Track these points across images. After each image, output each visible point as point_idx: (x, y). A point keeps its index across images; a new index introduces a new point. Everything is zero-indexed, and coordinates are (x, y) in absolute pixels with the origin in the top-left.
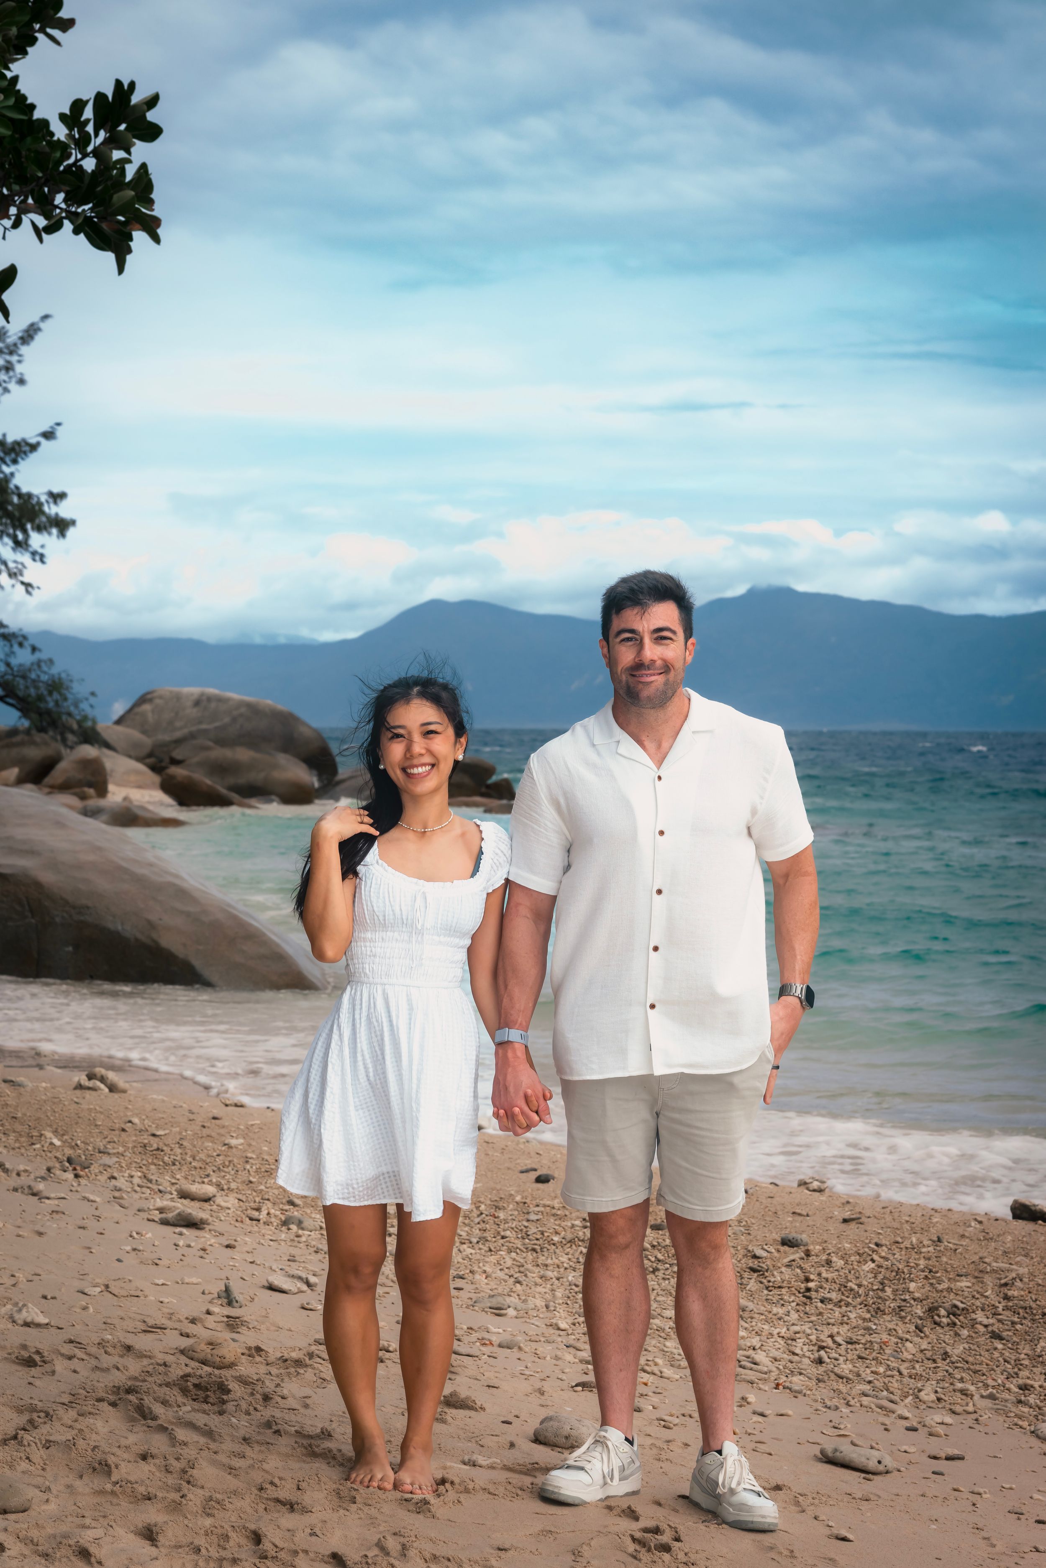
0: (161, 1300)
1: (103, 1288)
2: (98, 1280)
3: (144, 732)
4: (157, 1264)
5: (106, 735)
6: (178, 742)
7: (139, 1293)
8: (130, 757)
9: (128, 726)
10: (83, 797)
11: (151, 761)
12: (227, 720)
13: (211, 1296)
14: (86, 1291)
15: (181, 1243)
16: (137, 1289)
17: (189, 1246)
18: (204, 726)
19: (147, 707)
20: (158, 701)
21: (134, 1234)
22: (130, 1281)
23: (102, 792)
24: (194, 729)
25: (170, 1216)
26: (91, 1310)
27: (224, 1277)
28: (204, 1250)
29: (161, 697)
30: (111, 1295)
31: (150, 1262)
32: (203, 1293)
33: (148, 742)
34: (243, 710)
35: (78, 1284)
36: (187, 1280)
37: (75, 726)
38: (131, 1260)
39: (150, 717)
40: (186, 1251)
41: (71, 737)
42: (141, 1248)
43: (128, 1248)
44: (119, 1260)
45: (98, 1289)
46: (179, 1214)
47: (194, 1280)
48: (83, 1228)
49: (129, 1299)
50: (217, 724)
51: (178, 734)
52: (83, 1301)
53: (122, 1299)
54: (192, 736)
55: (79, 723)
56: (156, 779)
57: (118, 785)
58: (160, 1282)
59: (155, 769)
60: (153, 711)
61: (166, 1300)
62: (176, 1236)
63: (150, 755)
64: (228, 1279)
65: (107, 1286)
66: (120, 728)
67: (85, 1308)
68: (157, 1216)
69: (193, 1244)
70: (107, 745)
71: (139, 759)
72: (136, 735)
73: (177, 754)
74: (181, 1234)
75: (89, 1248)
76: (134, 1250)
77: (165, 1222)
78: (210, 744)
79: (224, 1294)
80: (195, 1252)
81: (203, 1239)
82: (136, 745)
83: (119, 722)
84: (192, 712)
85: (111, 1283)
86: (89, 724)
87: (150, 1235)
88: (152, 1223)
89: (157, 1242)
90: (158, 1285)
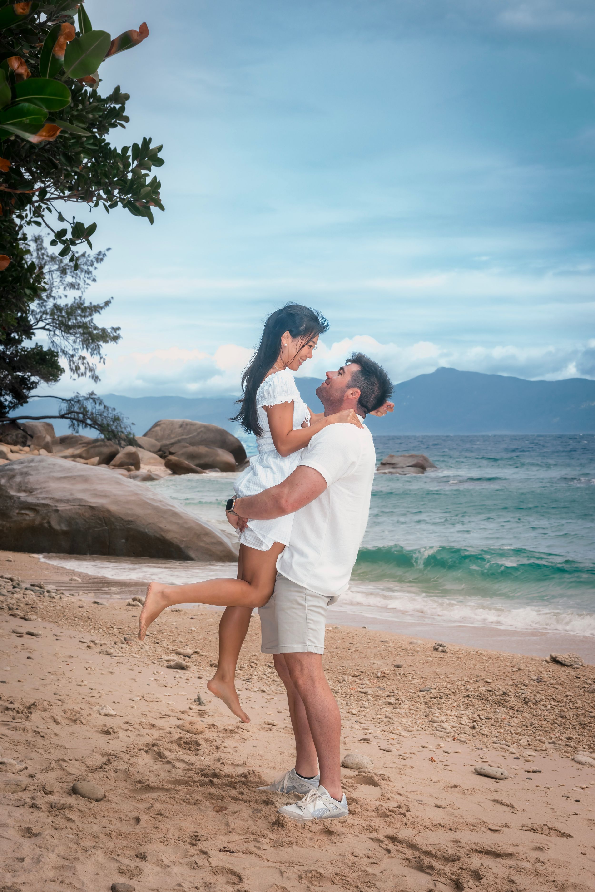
0: (168, 703)
1: (141, 697)
2: (139, 694)
3: (157, 440)
4: (166, 686)
5: (140, 442)
6: (173, 444)
7: (158, 700)
8: (150, 451)
9: (149, 437)
10: (129, 470)
11: (160, 453)
12: (195, 434)
13: (191, 701)
14: (133, 699)
15: (177, 676)
16: (157, 698)
17: (181, 678)
18: (184, 437)
19: (158, 428)
20: (163, 425)
21: (155, 672)
22: (154, 694)
23: (138, 468)
24: (180, 438)
25: (172, 663)
26: (136, 708)
27: (197, 692)
28: (187, 679)
29: (164, 424)
30: (145, 701)
31: (163, 685)
32: (188, 699)
33: (159, 444)
34: (202, 429)
35: (129, 696)
36: (180, 694)
37: (125, 438)
38: (154, 684)
39: (160, 433)
40: (179, 680)
41: (123, 443)
42: (158, 679)
43: (153, 679)
44: (148, 685)
45: (139, 698)
46: (176, 663)
47: (183, 693)
48: (132, 670)
49: (153, 702)
50: (191, 436)
51: (173, 441)
52: (132, 703)
53: (150, 702)
54: (179, 441)
55: (127, 436)
56: (163, 461)
57: (145, 464)
58: (167, 694)
59: (161, 456)
60: (161, 430)
61: (170, 703)
62: (175, 673)
63: (160, 450)
64: (199, 693)
65: (143, 697)
66: (146, 438)
67: (133, 707)
68: (166, 664)
69: (182, 677)
70: (140, 447)
71: (154, 452)
72: (153, 441)
73: (172, 450)
74: (177, 672)
75: (134, 679)
76: (155, 680)
77: (169, 667)
78: (188, 445)
79: (197, 700)
80: (183, 680)
81: (187, 675)
82: (153, 446)
83: (145, 435)
84: (180, 430)
85: (145, 696)
86: (131, 436)
87: (162, 673)
88: (163, 668)
89: (166, 676)
90: (166, 696)
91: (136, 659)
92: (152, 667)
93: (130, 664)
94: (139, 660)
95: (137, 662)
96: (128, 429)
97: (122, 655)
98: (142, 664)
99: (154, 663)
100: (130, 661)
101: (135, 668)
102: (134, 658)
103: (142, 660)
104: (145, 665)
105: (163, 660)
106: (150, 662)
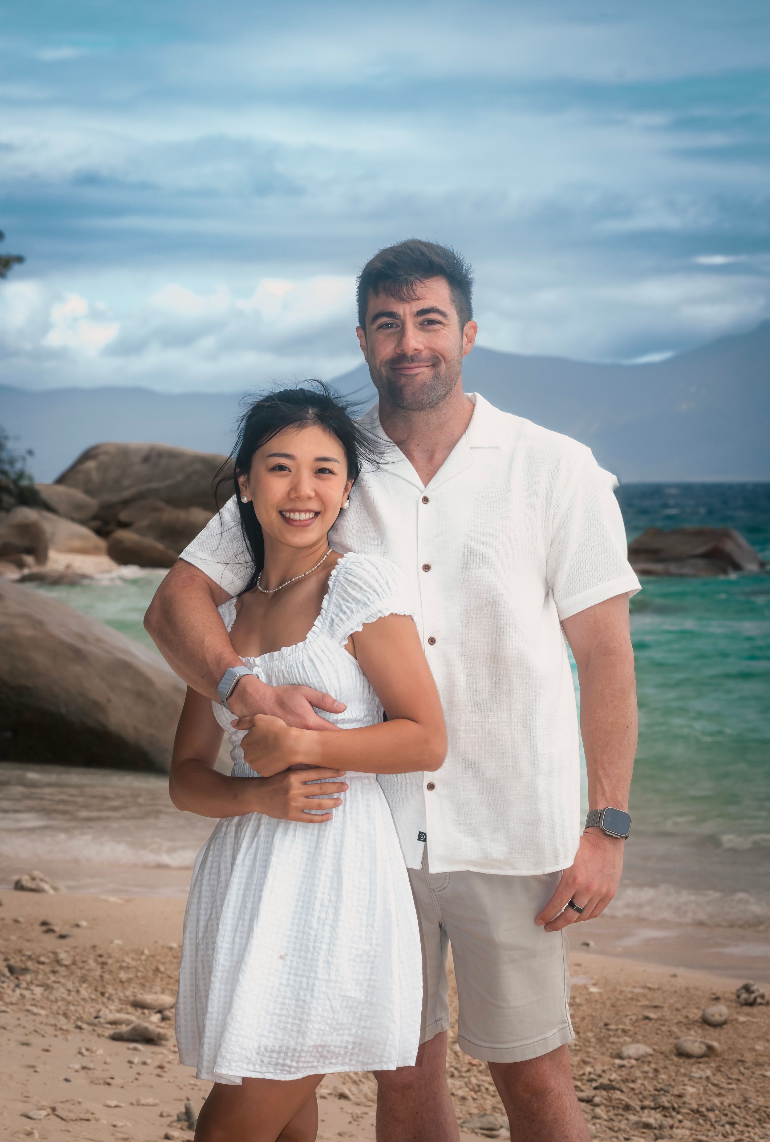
0: (115, 1123)
1: (49, 1111)
2: (44, 1103)
3: (89, 492)
4: (109, 1084)
6: (126, 503)
7: (88, 1116)
9: (70, 486)
10: (21, 565)
11: (96, 524)
12: (179, 477)
13: (169, 1119)
14: (31, 1114)
15: (136, 1060)
16: (87, 1111)
17: (144, 1063)
19: (91, 464)
20: (103, 458)
21: (84, 1051)
22: (79, 1103)
23: (41, 558)
24: (143, 488)
25: (124, 1029)
26: (37, 1135)
27: (183, 1097)
28: (161, 1067)
29: (106, 453)
30: (58, 1120)
31: (101, 1082)
32: (161, 1116)
33: (93, 503)
35: (21, 1107)
36: (143, 1101)
37: (11, 486)
38: (80, 1080)
39: (96, 476)
40: (141, 1068)
41: (6, 499)
42: (91, 1066)
43: (77, 1066)
44: (67, 1080)
45: (44, 1113)
46: (134, 1029)
47: (151, 1101)
48: (27, 1044)
49: (79, 1123)
50: (169, 482)
51: (126, 494)
52: (28, 1125)
53: (71, 1123)
54: (141, 496)
55: (16, 482)
56: (101, 543)
57: (60, 551)
58: (113, 1103)
59: (100, 532)
60: (98, 468)
61: (120, 1124)
62: (130, 1052)
63: (95, 518)
64: (188, 1099)
65: (54, 1109)
66: (61, 489)
67: (29, 1134)
68: (110, 1031)
69: (149, 1061)
70: (48, 507)
71: (83, 522)
72: (79, 495)
73: (124, 516)
74: (135, 1049)
75: (33, 1067)
76: (84, 1068)
77: (116, 1038)
78: (161, 504)
79: (184, 1117)
80: (151, 1069)
81: (160, 1056)
82: (79, 507)
84: (140, 469)
85: (59, 1106)
86: (27, 483)
87: (100, 1052)
88: (103, 1039)
89: (109, 1060)
90: (110, 1107)
91: (38, 1019)
92: (76, 1040)
93: (23, 1031)
94: (45, 1020)
96: (18, 466)
98: (51, 1030)
99: (80, 1028)
100: (23, 1022)
101: (34, 1039)
102: (34, 1017)
103: (52, 1021)
104: (59, 1033)
105: (102, 1020)
106: (70, 1026)
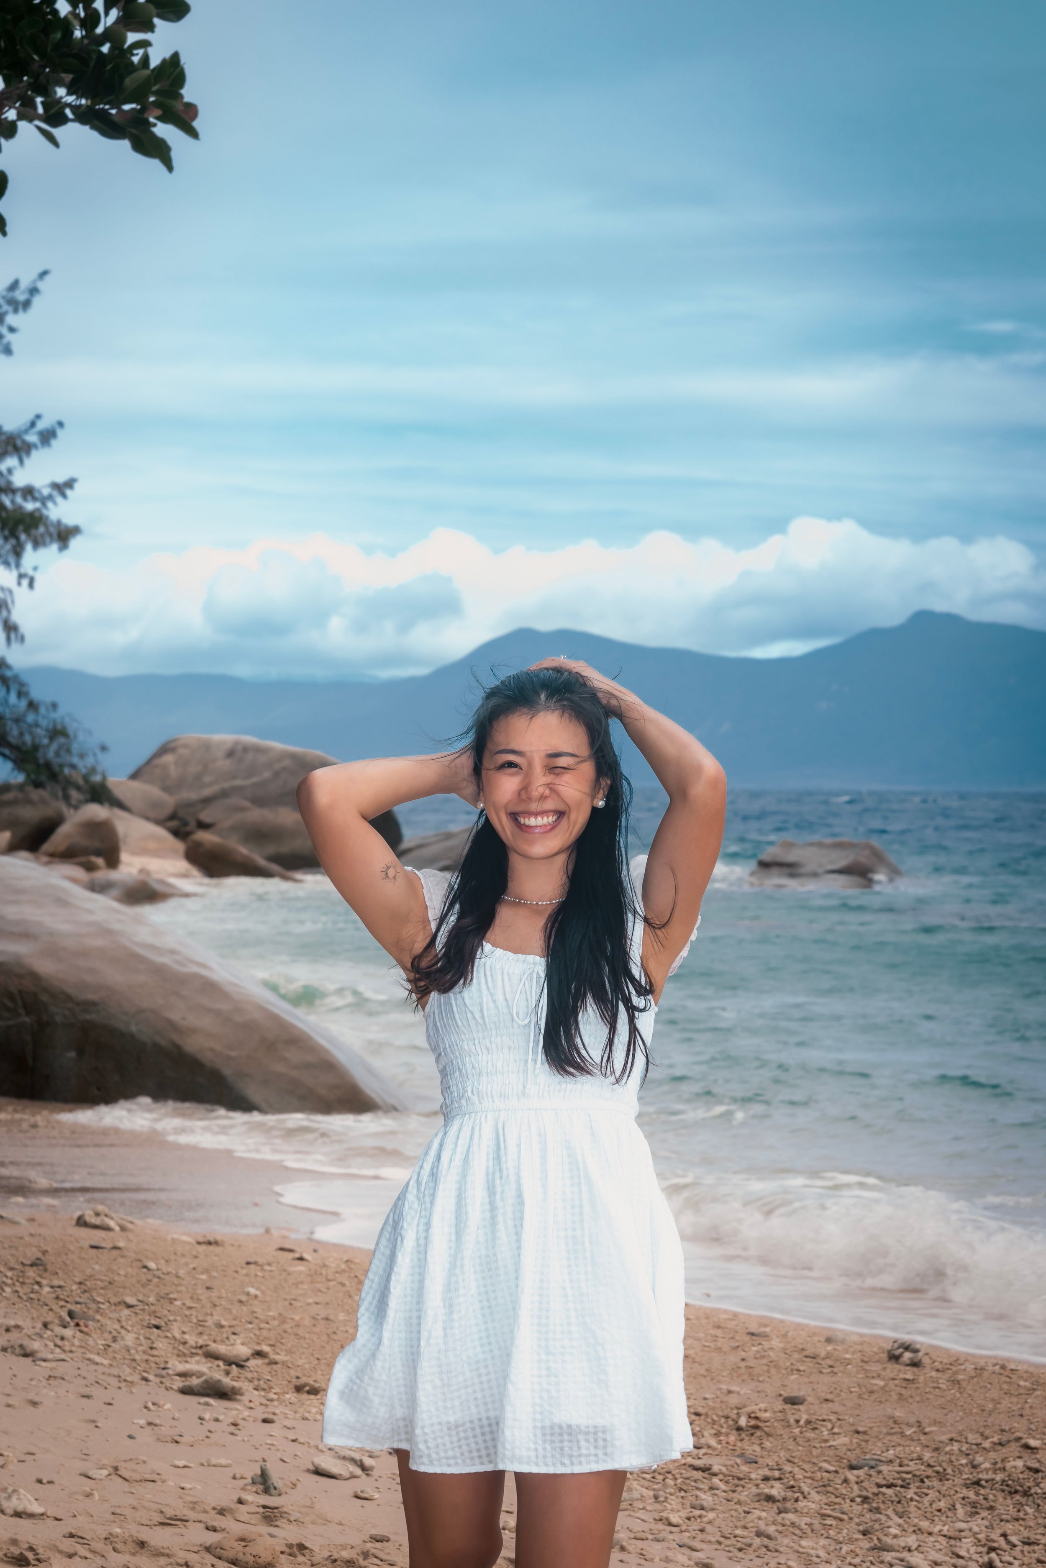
0: (183, 1485)
1: (111, 1470)
2: (105, 1461)
3: (166, 789)
4: (177, 1442)
5: (119, 793)
6: (207, 801)
7: (154, 1477)
8: (147, 818)
9: (145, 782)
10: (90, 868)
11: (174, 824)
12: (267, 774)
13: (244, 1481)
14: (90, 1474)
15: (207, 1416)
16: (153, 1472)
17: (217, 1420)
18: (238, 782)
19: (168, 758)
20: (182, 751)
21: (150, 1405)
22: (144, 1462)
23: (113, 862)
24: (226, 785)
25: (194, 1381)
26: (97, 1497)
27: (259, 1458)
28: (235, 1424)
29: (185, 746)
30: (120, 1480)
31: (169, 1439)
32: (234, 1478)
33: (170, 801)
34: (287, 763)
35: (80, 1466)
36: (214, 1461)
37: (81, 782)
38: (146, 1437)
39: (173, 771)
40: (213, 1425)
41: (74, 794)
42: (158, 1421)
43: (142, 1422)
44: (131, 1437)
45: (105, 1472)
46: (206, 1381)
47: (223, 1461)
48: (88, 1397)
49: (143, 1484)
50: (255, 779)
51: (207, 792)
52: (87, 1485)
53: (135, 1484)
54: (224, 794)
55: (86, 778)
56: (180, 846)
57: (134, 853)
58: (181, 1463)
59: (177, 833)
60: (176, 763)
61: (188, 1486)
62: (201, 1407)
63: (173, 817)
64: (264, 1460)
65: (116, 1469)
66: (136, 784)
67: (88, 1495)
68: (179, 1383)
69: (221, 1417)
70: (121, 806)
71: (159, 822)
72: (154, 791)
73: (206, 816)
74: (207, 1404)
75: (94, 1421)
76: (150, 1424)
77: (186, 1391)
78: (246, 804)
79: (259, 1479)
80: (224, 1426)
81: (234, 1412)
82: (156, 805)
83: (134, 776)
84: (225, 765)
85: (121, 1465)
86: (97, 778)
87: (168, 1406)
88: (171, 1392)
89: (177, 1415)
90: (178, 1467)
91: (100, 1369)
92: (141, 1391)
93: (84, 1382)
94: (107, 1371)
95: (103, 1377)
96: (90, 761)
97: (63, 1356)
98: (114, 1382)
99: (146, 1380)
100: (83, 1372)
101: (96, 1391)
102: (95, 1367)
103: (115, 1371)
104: (123, 1385)
105: (170, 1372)
106: (136, 1378)
